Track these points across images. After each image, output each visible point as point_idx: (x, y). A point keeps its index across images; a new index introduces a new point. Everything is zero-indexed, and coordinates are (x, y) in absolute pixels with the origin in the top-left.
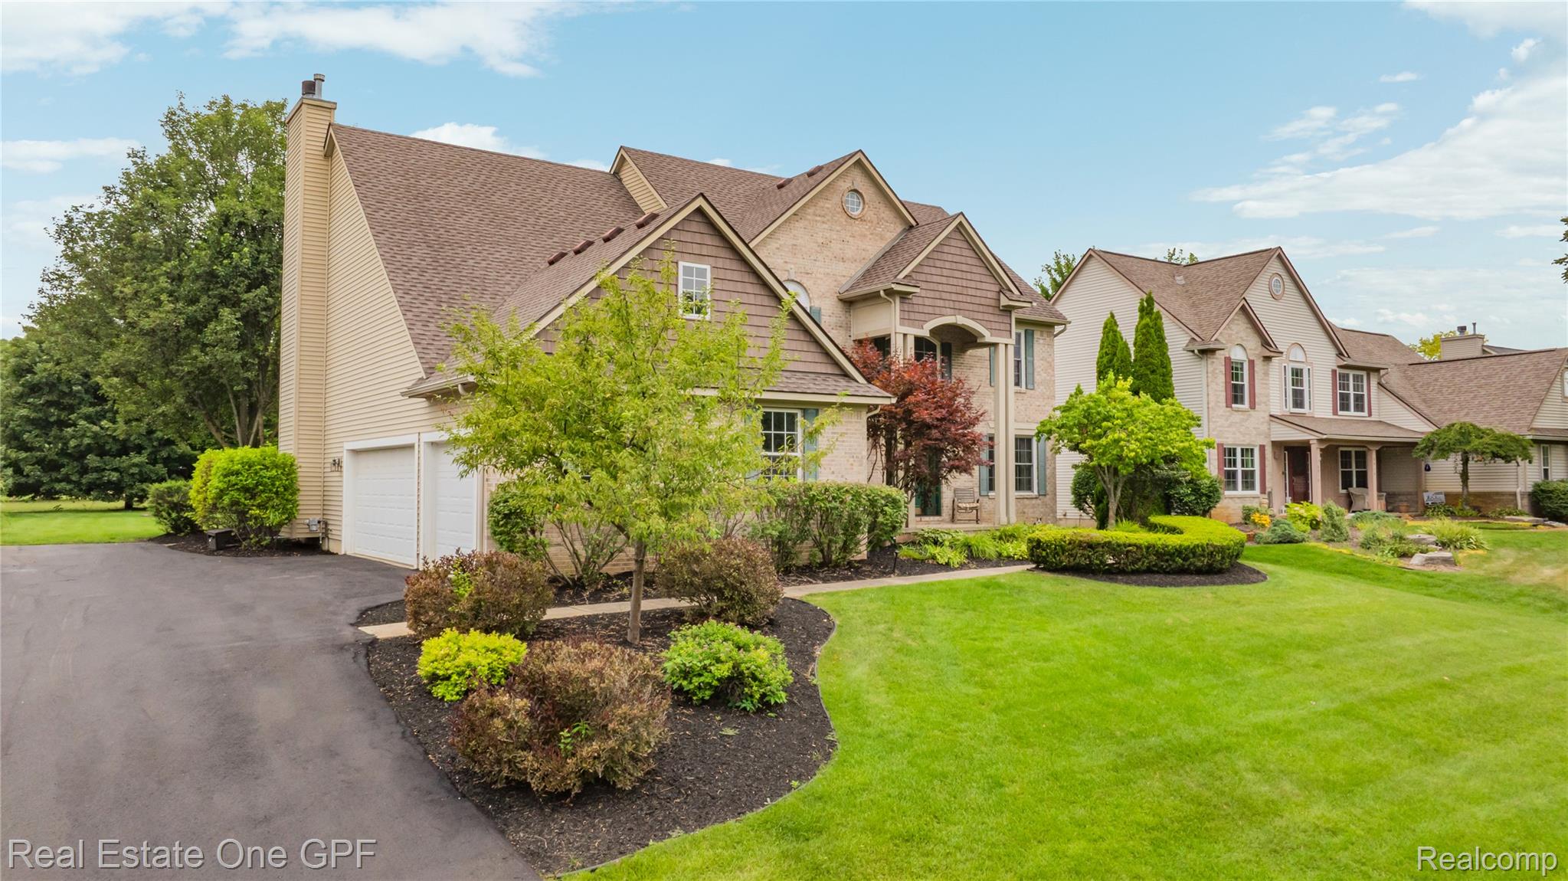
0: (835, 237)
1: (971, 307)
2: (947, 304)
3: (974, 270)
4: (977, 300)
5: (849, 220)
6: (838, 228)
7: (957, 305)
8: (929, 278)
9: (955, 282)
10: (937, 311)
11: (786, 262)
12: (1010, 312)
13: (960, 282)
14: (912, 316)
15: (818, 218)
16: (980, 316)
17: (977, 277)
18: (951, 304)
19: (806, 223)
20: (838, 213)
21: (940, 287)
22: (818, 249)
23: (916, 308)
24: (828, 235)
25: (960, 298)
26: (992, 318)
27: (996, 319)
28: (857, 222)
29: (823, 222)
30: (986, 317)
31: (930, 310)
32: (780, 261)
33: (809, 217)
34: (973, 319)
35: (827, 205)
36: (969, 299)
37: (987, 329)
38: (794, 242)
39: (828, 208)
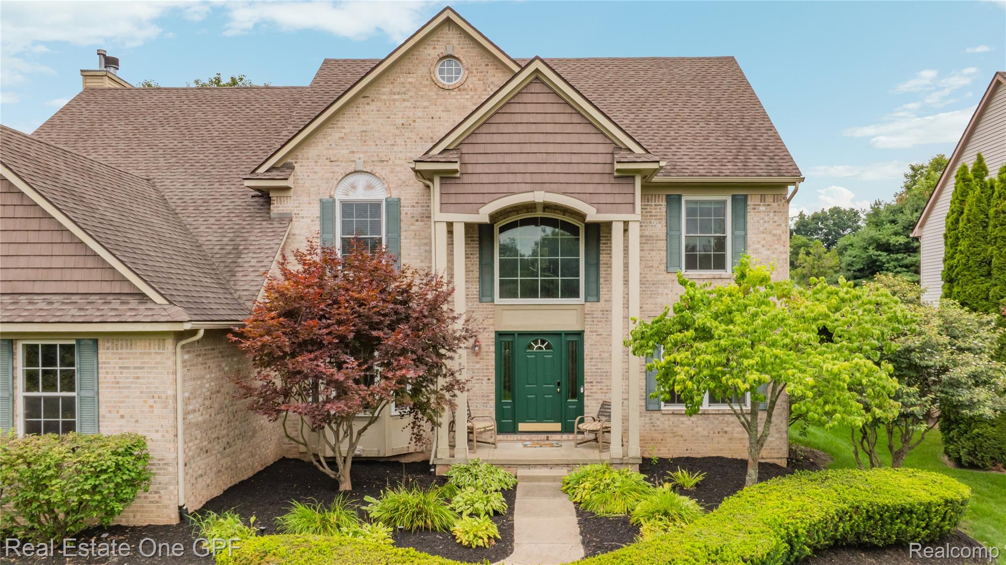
0: (420, 114)
1: (562, 178)
2: (519, 178)
3: (569, 128)
4: (574, 168)
5: (441, 92)
6: (426, 104)
7: (537, 178)
8: (490, 148)
9: (534, 148)
10: (504, 188)
11: (353, 152)
12: (633, 177)
13: (543, 148)
14: (461, 199)
15: (397, 97)
16: (578, 189)
17: (575, 138)
18: (528, 178)
19: (379, 104)
20: (426, 86)
21: (508, 159)
22: (397, 132)
23: (468, 189)
24: (411, 114)
25: (544, 168)
26: (600, 189)
27: (608, 189)
28: (453, 93)
29: (404, 100)
30: (590, 189)
31: (493, 188)
32: (345, 152)
33: (384, 97)
34: (564, 193)
35: (410, 80)
36: (558, 168)
37: (591, 204)
38: (364, 128)
39: (410, 83)
